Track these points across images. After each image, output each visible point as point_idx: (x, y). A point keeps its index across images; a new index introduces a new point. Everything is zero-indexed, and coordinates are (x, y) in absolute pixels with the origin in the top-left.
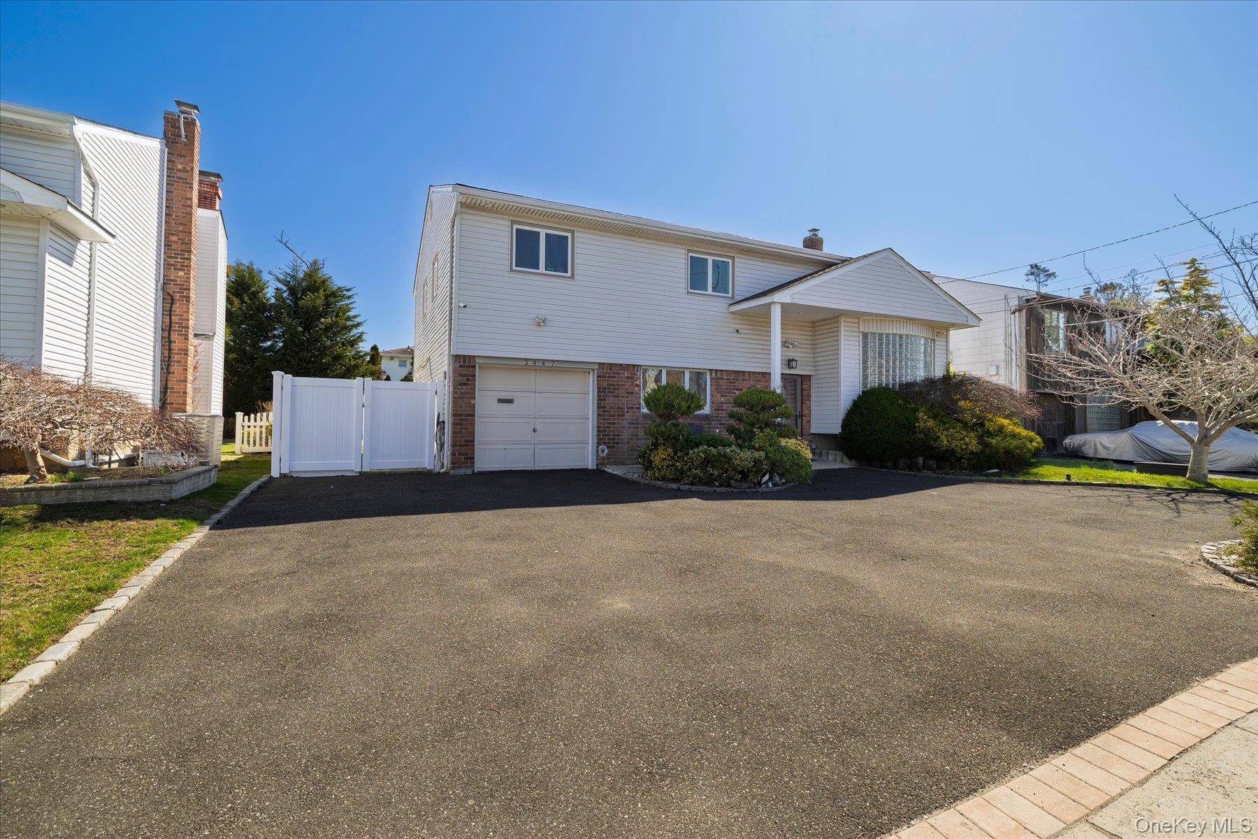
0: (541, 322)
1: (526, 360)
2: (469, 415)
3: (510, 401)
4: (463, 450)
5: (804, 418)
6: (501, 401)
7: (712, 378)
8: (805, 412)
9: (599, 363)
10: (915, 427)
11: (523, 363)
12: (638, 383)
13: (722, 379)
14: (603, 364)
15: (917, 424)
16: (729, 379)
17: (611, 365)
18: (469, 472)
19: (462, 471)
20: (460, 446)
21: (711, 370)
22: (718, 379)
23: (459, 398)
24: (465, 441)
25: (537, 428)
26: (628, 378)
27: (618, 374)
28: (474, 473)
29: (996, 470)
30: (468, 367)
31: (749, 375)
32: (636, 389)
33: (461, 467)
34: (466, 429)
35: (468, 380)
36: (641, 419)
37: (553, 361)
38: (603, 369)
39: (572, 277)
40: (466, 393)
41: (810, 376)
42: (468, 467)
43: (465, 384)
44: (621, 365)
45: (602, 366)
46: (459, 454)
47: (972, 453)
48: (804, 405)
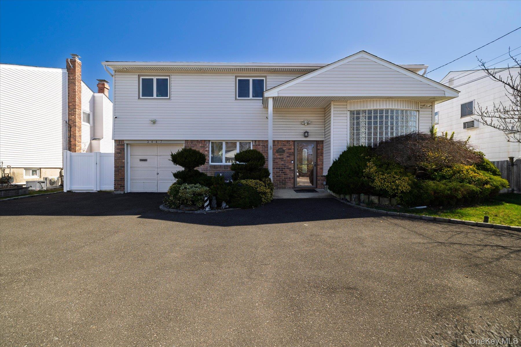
0: (154, 122)
1: (148, 140)
2: (122, 167)
3: (145, 160)
4: (119, 183)
5: (318, 167)
6: (141, 160)
7: (253, 145)
8: (319, 163)
9: (186, 140)
10: (363, 172)
11: (147, 142)
12: (207, 149)
13: (259, 145)
14: (188, 140)
15: (364, 170)
16: (263, 145)
17: (192, 141)
18: (122, 193)
19: (119, 192)
20: (118, 181)
21: (253, 141)
22: (256, 145)
23: (117, 159)
24: (120, 179)
25: (159, 172)
26: (201, 147)
27: (196, 145)
28: (124, 193)
29: (425, 207)
30: (121, 145)
31: (278, 143)
32: (206, 152)
33: (118, 190)
34: (120, 173)
35: (121, 151)
36: (209, 168)
37: (161, 140)
38: (188, 143)
39: (169, 99)
40: (120, 157)
41: (323, 141)
42: (121, 190)
43: (120, 153)
44: (198, 140)
45: (187, 142)
46: (118, 184)
47: (402, 192)
48: (318, 159)
